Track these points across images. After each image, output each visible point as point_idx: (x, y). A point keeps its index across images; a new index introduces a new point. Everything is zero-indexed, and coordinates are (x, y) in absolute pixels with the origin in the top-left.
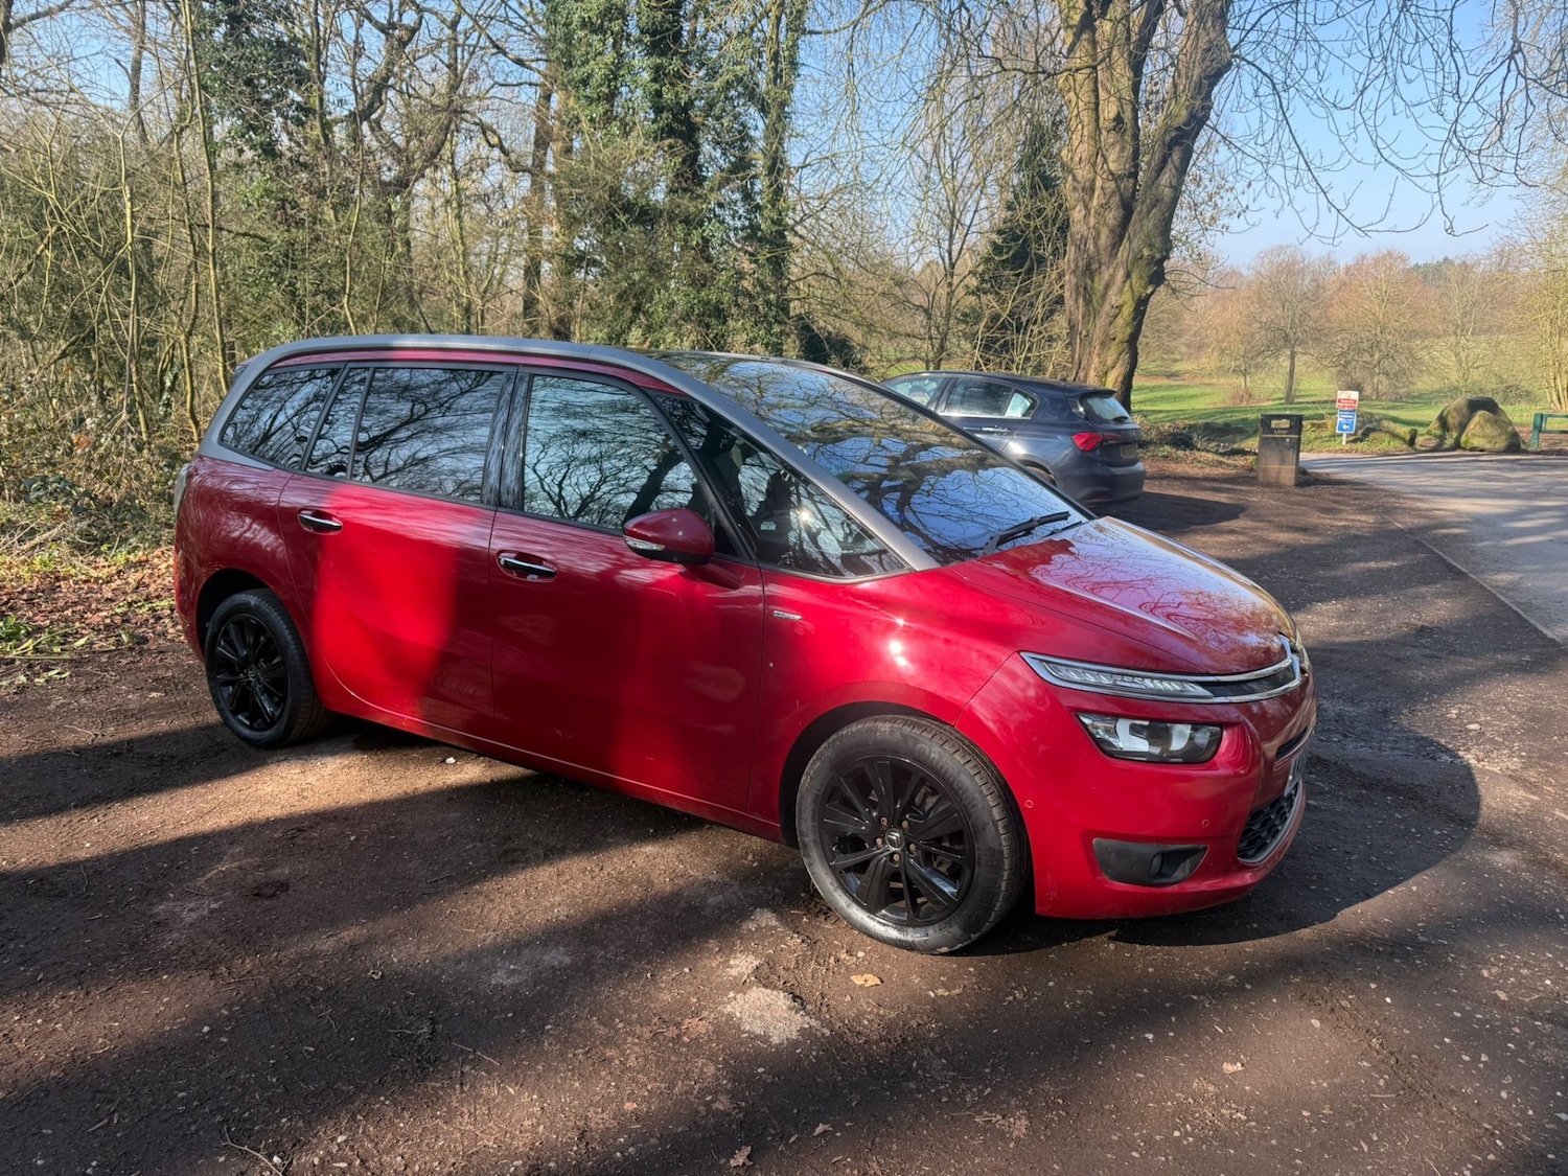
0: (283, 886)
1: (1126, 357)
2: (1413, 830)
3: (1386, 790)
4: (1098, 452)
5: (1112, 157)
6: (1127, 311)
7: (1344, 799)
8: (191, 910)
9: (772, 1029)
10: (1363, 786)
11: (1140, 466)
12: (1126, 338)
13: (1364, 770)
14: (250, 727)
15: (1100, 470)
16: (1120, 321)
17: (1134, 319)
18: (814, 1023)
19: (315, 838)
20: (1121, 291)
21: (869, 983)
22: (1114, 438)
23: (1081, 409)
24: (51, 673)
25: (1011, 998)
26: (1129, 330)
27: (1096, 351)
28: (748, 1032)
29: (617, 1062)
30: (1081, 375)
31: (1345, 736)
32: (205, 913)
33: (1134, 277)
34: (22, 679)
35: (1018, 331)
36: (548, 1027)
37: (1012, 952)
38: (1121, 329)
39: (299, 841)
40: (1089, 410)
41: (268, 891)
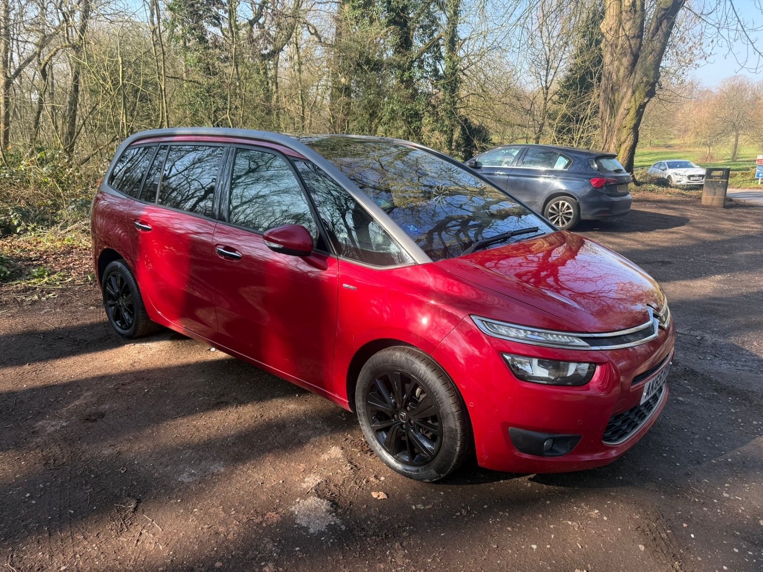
0: (102, 415)
1: (631, 137)
2: (740, 420)
3: (729, 393)
4: (604, 188)
5: (627, 26)
6: (633, 112)
7: (702, 397)
8: (52, 426)
9: (312, 524)
10: (716, 390)
11: (629, 197)
12: (632, 125)
13: (719, 380)
14: (121, 327)
15: (605, 198)
16: (628, 117)
17: (637, 116)
18: (338, 521)
19: (129, 389)
20: (630, 101)
21: (380, 498)
22: (614, 181)
23: (596, 166)
24: (51, 295)
25: (459, 514)
26: (633, 122)
27: (615, 133)
28: (298, 524)
29: (222, 535)
30: (607, 147)
31: (716, 356)
32: (58, 428)
33: (637, 94)
34: (36, 297)
35: (577, 123)
36: (196, 510)
37: (469, 484)
38: (630, 121)
39: (120, 391)
40: (600, 167)
41: (93, 418)
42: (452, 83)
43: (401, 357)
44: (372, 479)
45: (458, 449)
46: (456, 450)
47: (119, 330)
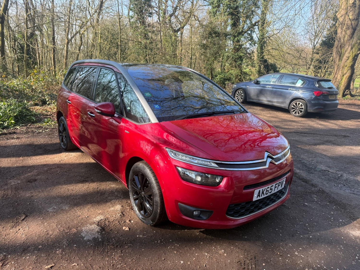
0: (35, 180)
1: (350, 71)
2: (332, 218)
3: (336, 205)
4: (321, 97)
5: (350, 14)
6: (351, 58)
7: (319, 204)
8: (14, 182)
9: (87, 236)
10: (330, 202)
11: (337, 102)
12: (350, 65)
13: (335, 197)
15: (321, 102)
16: (348, 61)
17: (353, 61)
18: (100, 236)
19: (52, 171)
20: (349, 53)
21: (126, 230)
22: (327, 93)
23: (317, 85)
24: (47, 130)
25: (156, 242)
26: (351, 64)
28: (81, 235)
29: (49, 235)
31: (345, 185)
32: (16, 183)
33: (354, 49)
34: (41, 131)
36: (46, 223)
37: (170, 229)
38: (349, 63)
39: (48, 171)
40: (320, 86)
41: (31, 181)
42: (262, 44)
43: (142, 165)
44: (128, 221)
45: (159, 211)
46: (158, 211)
47: (63, 146)
